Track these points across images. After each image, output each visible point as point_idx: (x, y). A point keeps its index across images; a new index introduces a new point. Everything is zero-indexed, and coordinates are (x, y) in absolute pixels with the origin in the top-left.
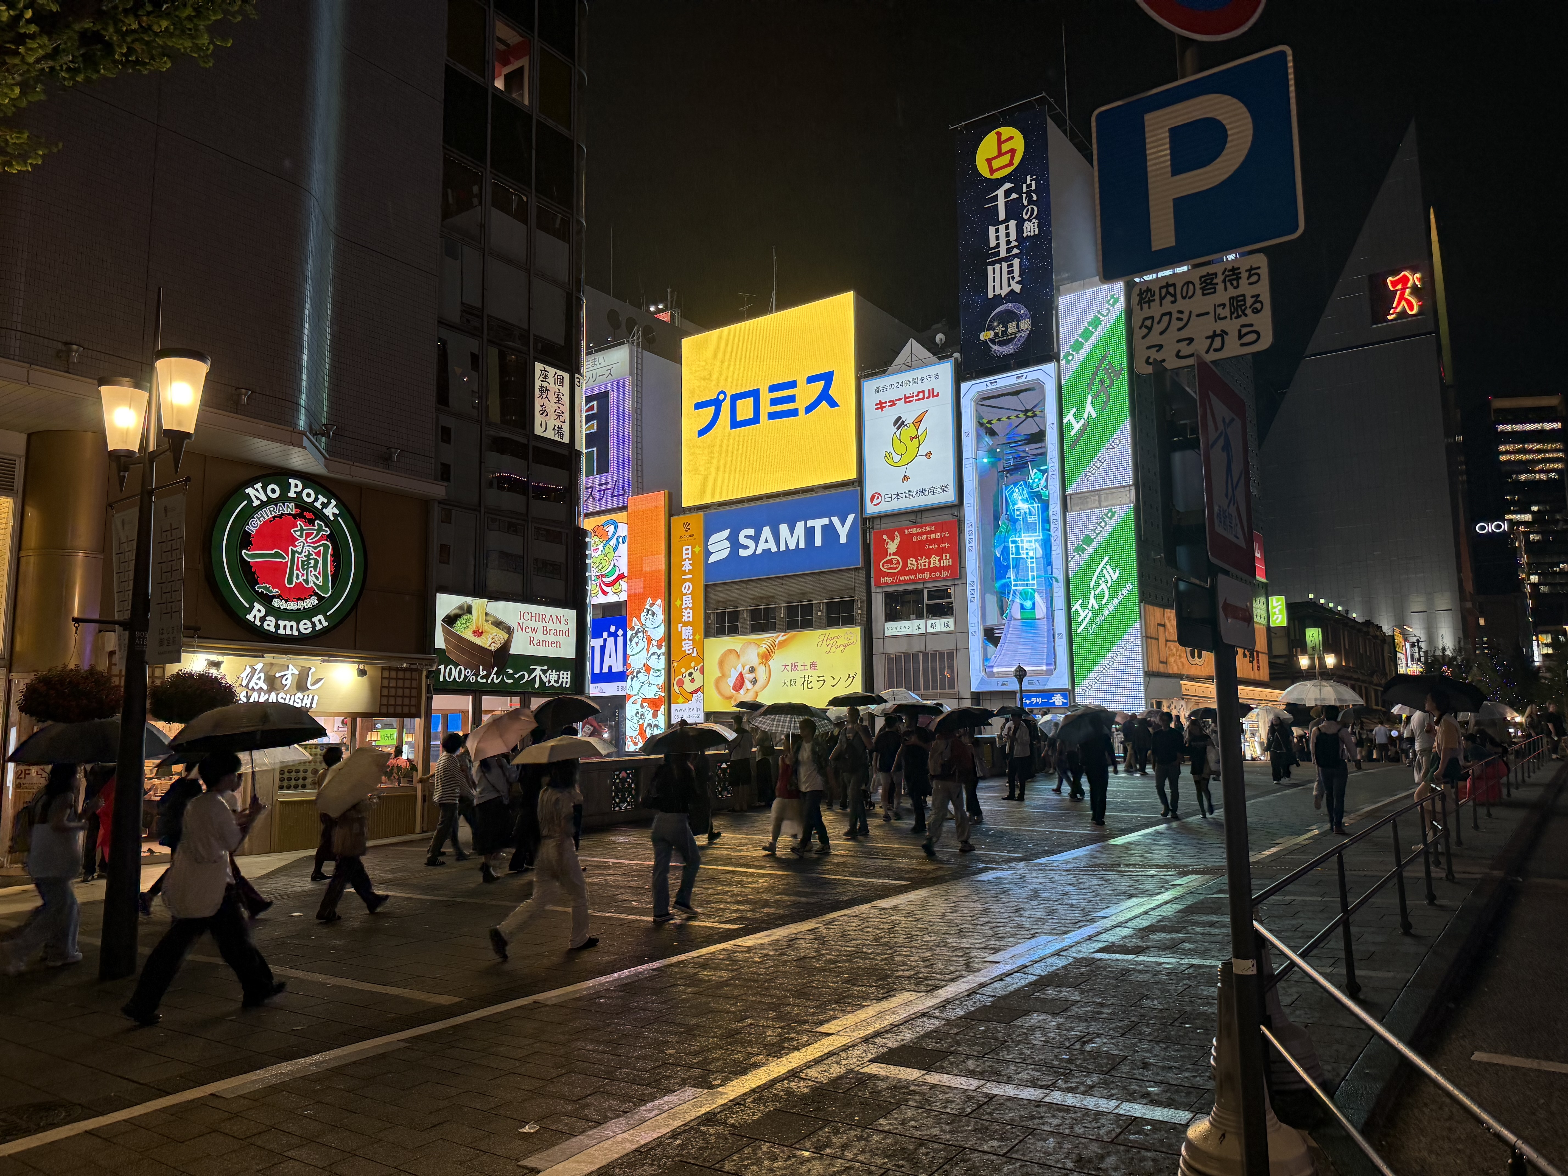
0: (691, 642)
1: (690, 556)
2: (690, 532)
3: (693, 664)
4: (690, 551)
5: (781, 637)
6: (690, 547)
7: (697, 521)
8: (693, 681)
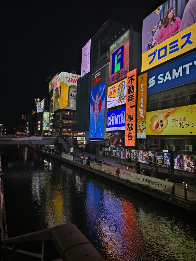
0: (143, 114)
1: (143, 87)
2: (143, 80)
3: (143, 120)
5: (172, 109)
6: (143, 84)
8: (143, 126)
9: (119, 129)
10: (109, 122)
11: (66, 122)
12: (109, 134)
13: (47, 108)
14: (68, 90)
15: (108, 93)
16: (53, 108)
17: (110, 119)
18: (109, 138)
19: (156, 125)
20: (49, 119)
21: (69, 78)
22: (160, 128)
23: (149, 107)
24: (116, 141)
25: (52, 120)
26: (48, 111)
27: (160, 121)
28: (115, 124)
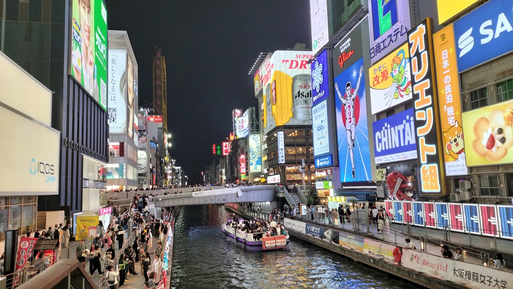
0: (453, 117)
1: (447, 57)
2: (445, 40)
3: (456, 133)
4: (446, 54)
6: (446, 51)
7: (449, 31)
8: (457, 145)
9: (403, 157)
10: (380, 144)
11: (292, 153)
12: (381, 170)
13: (255, 127)
14: (291, 86)
15: (371, 80)
16: (265, 126)
17: (380, 138)
18: (384, 179)
19: (489, 140)
20: (261, 149)
21: (290, 62)
22: (498, 147)
23: (466, 100)
24: (399, 186)
25: (266, 149)
26: (258, 134)
27: (496, 130)
28: (394, 147)
